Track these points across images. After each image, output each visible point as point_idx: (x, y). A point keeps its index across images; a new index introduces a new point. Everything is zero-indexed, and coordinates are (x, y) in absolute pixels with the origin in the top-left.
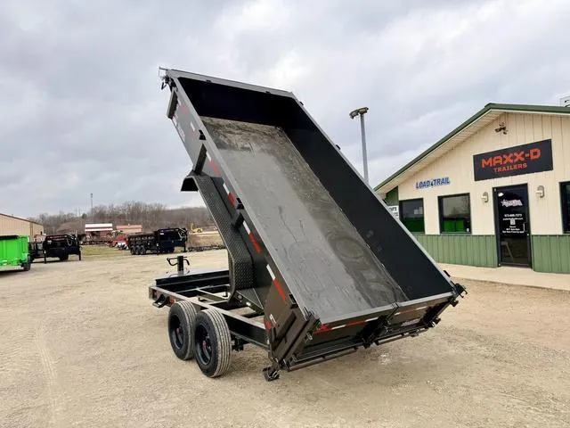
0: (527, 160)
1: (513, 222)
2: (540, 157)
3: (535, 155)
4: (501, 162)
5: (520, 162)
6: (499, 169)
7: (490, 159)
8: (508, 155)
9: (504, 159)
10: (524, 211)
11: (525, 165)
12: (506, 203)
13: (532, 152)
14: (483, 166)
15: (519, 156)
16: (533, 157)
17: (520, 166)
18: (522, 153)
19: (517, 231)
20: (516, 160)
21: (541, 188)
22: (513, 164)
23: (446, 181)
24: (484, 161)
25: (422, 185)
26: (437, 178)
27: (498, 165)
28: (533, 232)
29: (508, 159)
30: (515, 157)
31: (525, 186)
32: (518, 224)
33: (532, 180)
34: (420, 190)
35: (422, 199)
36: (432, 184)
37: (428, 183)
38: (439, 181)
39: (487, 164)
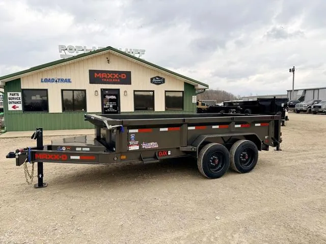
0: (120, 78)
1: (111, 106)
2: (126, 78)
3: (124, 77)
4: (106, 76)
5: (116, 78)
6: (105, 80)
7: (100, 74)
8: (110, 74)
9: (108, 76)
10: (117, 101)
11: (119, 81)
12: (108, 97)
13: (122, 75)
15: (116, 76)
16: (122, 77)
17: (116, 80)
18: (118, 74)
19: (113, 110)
20: (114, 77)
21: (125, 92)
22: (112, 79)
23: (69, 81)
24: (96, 74)
25: (47, 81)
27: (104, 78)
28: (121, 111)
29: (110, 76)
30: (114, 76)
31: (118, 90)
32: (114, 107)
33: (122, 88)
34: (45, 83)
35: (47, 90)
36: (56, 81)
37: (52, 81)
38: (62, 80)
39: (98, 76)
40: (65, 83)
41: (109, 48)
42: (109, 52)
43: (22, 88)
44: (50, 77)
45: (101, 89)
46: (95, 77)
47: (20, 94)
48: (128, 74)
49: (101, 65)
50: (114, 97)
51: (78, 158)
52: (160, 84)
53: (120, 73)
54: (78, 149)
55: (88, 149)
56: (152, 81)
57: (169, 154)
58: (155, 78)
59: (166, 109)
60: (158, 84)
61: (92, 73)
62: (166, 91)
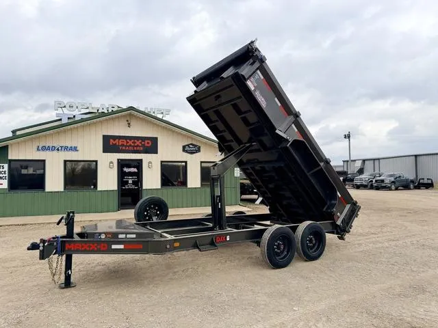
1: (130, 181)
2: (150, 146)
3: (148, 144)
4: (125, 143)
5: (138, 146)
6: (124, 148)
7: (117, 140)
8: (130, 140)
9: (127, 143)
10: (139, 176)
11: (142, 149)
12: (126, 170)
13: (146, 141)
14: (111, 144)
15: (138, 143)
16: (146, 145)
17: (138, 148)
18: (140, 141)
19: (133, 187)
20: (136, 145)
21: (150, 163)
22: (133, 146)
23: (75, 149)
24: (111, 141)
25: (44, 149)
26: (64, 145)
27: (123, 145)
28: (144, 188)
29: (130, 143)
30: (135, 143)
31: (140, 161)
32: (134, 183)
33: (145, 158)
34: (41, 152)
35: (44, 161)
36: (58, 150)
37: (53, 149)
38: (66, 148)
39: (114, 143)
40: (70, 152)
41: (131, 108)
42: (131, 114)
43: (10, 158)
44: (49, 143)
45: (118, 160)
46: (110, 144)
47: (6, 166)
48: (155, 140)
49: (119, 130)
50: (135, 170)
51: (121, 247)
52: (194, 153)
53: (143, 139)
54: (120, 236)
55: (134, 236)
56: (184, 150)
57: (228, 239)
58: (188, 145)
59: (202, 185)
60: (192, 153)
61: (106, 139)
62: (201, 162)
